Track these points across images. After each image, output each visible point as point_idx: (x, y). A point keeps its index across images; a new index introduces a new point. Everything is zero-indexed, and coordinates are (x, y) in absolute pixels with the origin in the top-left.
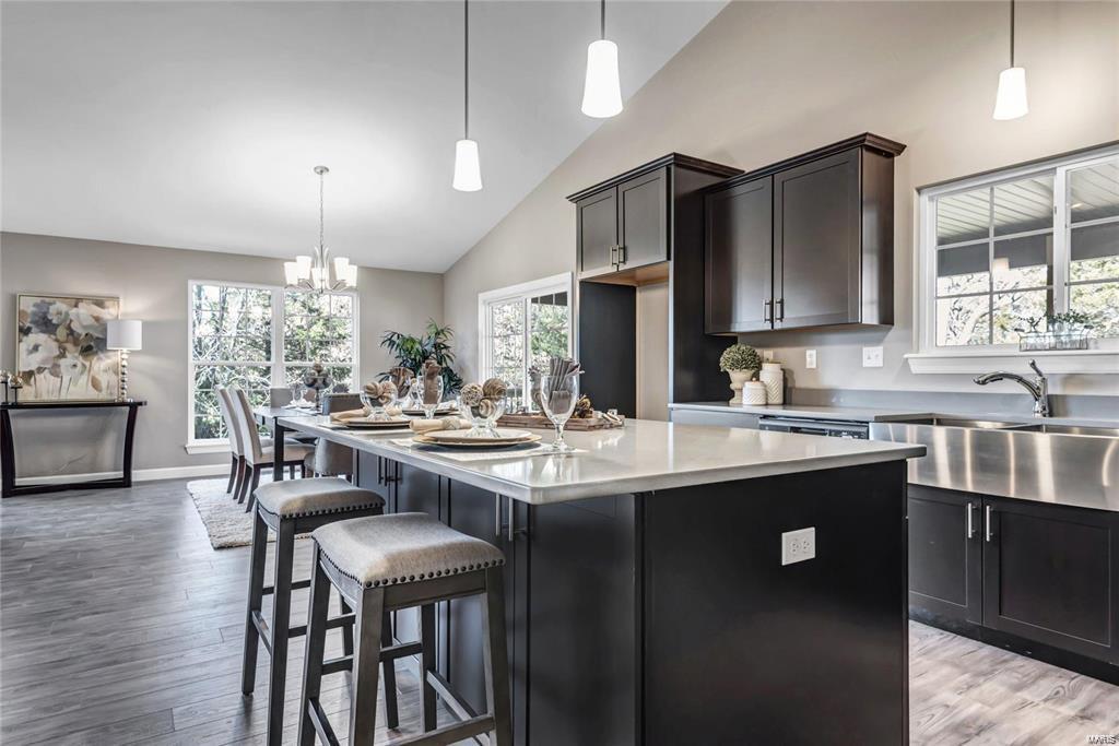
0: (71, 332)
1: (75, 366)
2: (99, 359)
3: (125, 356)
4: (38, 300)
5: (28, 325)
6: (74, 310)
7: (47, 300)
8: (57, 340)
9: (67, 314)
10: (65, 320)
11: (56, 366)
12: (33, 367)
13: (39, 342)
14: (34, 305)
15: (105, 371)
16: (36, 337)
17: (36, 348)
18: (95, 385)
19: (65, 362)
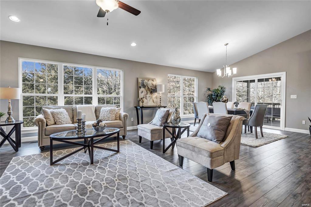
0: (148, 88)
1: (149, 97)
2: (154, 95)
3: (161, 94)
4: (142, 79)
5: (141, 86)
6: (148, 82)
7: (144, 79)
8: (146, 90)
9: (147, 83)
10: (147, 85)
11: (146, 96)
12: (142, 97)
13: (143, 90)
14: (142, 81)
15: (155, 98)
16: (142, 89)
17: (142, 92)
18: (153, 101)
19: (148, 95)
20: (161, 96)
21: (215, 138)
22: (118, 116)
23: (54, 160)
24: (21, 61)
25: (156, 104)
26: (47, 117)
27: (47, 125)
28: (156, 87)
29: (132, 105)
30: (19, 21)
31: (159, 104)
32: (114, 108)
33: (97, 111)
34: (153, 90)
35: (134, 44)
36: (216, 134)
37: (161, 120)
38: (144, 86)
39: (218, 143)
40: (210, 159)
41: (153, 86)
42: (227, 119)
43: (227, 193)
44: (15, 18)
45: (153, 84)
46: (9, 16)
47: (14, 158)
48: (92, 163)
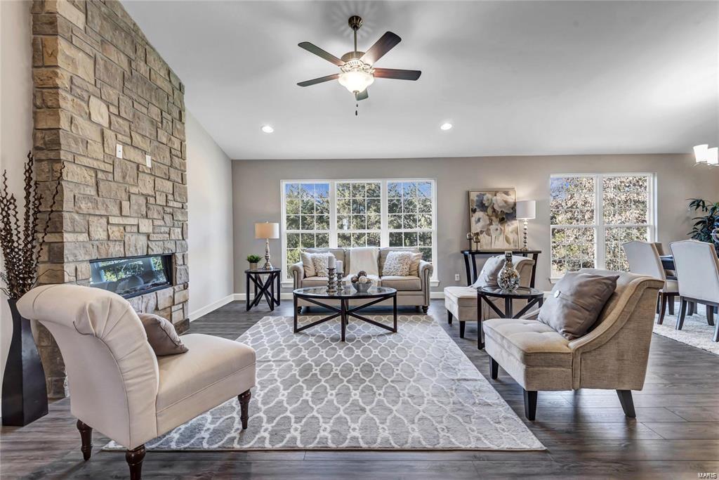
0: (494, 210)
1: (497, 229)
2: (508, 225)
3: (526, 223)
4: (478, 193)
5: (475, 207)
6: (495, 197)
7: (482, 193)
8: (488, 215)
9: (492, 200)
10: (491, 204)
11: (488, 230)
12: (478, 231)
13: (480, 216)
14: (477, 196)
15: (512, 232)
16: (479, 214)
17: (479, 220)
18: (507, 240)
19: (492, 228)
20: (526, 227)
21: (563, 326)
22: (415, 268)
23: (298, 328)
24: (283, 184)
25: (515, 246)
26: (305, 265)
27: (305, 277)
28: (514, 207)
29: (456, 249)
30: (272, 131)
31: (521, 247)
32: (407, 253)
33: (381, 258)
34: (507, 215)
35: (446, 126)
36: (566, 316)
37: (488, 280)
38: (483, 207)
39: (567, 337)
40: (524, 367)
41: (508, 205)
42: (599, 283)
43: (545, 448)
44: (268, 129)
45: (506, 202)
46: (262, 127)
47: (265, 317)
48: (343, 340)
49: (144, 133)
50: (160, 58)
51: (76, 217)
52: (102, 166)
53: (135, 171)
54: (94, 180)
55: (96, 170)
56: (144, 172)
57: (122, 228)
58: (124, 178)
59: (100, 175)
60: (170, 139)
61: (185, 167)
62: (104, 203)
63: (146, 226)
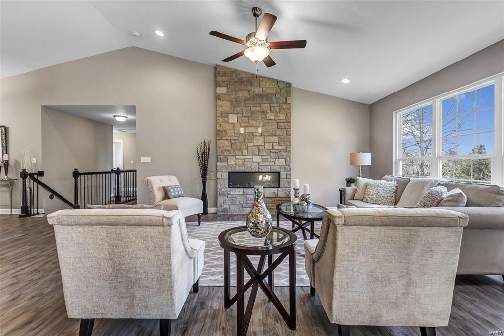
44: (346, 81)
49: (257, 118)
50: (270, 79)
51: (222, 157)
52: (233, 138)
53: (252, 136)
54: (230, 144)
55: (231, 140)
56: (256, 136)
57: (243, 160)
58: (244, 140)
59: (232, 141)
60: (277, 116)
61: (290, 127)
62: (234, 151)
63: (257, 159)
